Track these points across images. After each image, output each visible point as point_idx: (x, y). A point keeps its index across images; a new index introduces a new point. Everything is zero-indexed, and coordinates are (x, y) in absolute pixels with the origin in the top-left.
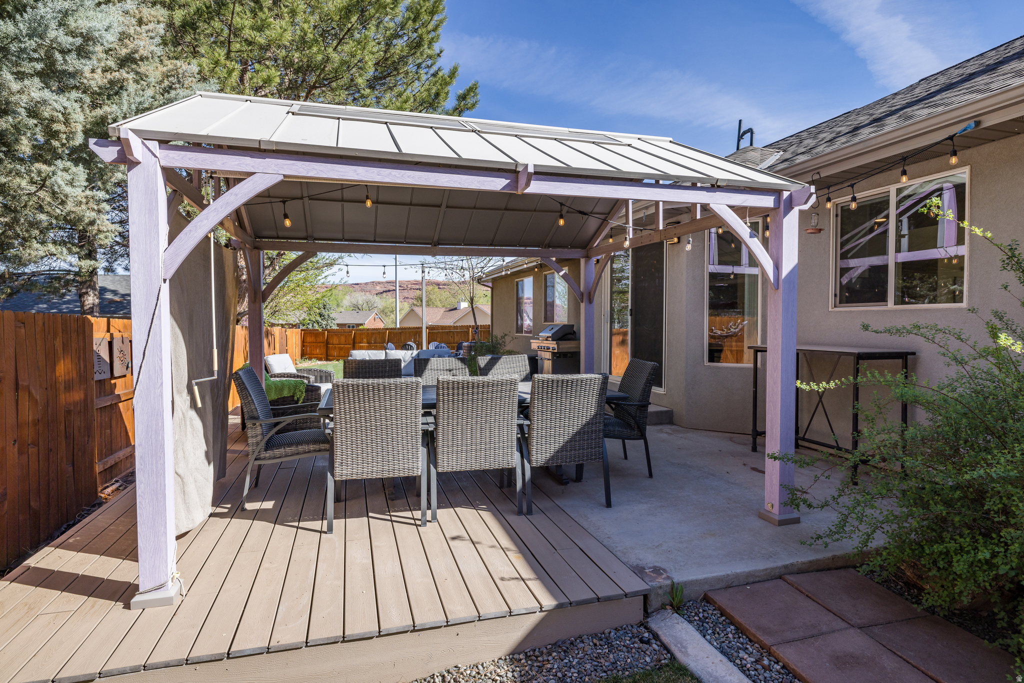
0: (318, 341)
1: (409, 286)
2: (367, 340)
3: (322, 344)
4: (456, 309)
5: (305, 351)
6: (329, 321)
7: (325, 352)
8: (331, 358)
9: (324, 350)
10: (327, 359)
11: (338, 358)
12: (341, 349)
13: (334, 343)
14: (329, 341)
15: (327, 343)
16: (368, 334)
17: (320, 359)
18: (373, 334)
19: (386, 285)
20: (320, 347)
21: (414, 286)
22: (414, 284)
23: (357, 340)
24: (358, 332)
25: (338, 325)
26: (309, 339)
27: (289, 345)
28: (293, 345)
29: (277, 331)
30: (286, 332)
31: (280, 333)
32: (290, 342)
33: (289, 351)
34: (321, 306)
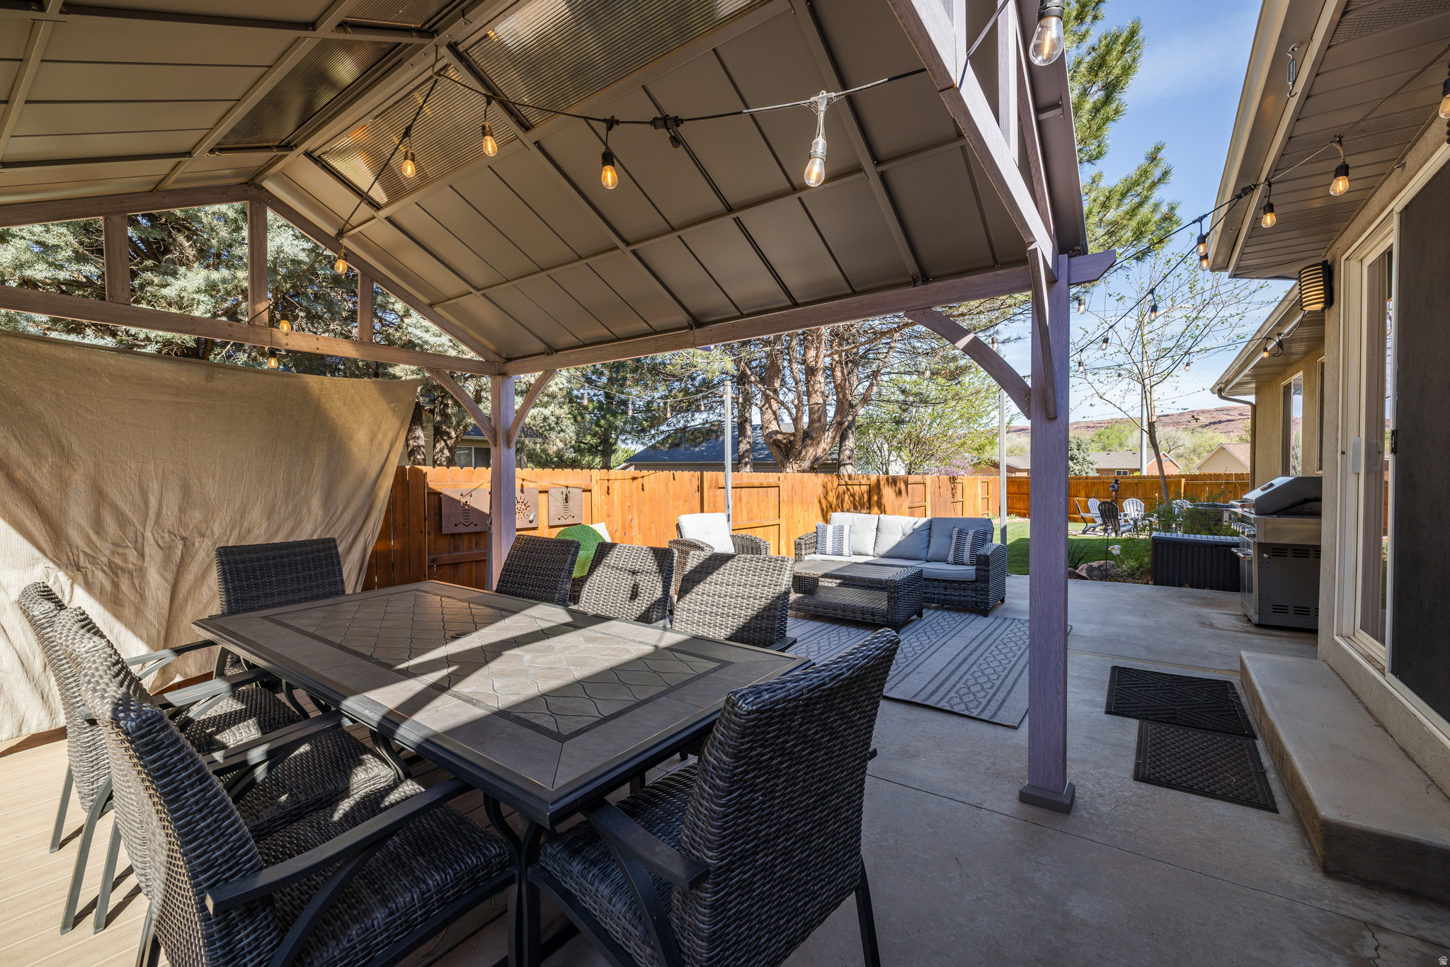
6: (1085, 466)
16: (1087, 484)
20: (1024, 499)
27: (966, 497)
28: (976, 496)
29: (928, 479)
30: (953, 480)
31: (933, 482)
32: (967, 492)
33: (966, 504)
34: (1074, 445)
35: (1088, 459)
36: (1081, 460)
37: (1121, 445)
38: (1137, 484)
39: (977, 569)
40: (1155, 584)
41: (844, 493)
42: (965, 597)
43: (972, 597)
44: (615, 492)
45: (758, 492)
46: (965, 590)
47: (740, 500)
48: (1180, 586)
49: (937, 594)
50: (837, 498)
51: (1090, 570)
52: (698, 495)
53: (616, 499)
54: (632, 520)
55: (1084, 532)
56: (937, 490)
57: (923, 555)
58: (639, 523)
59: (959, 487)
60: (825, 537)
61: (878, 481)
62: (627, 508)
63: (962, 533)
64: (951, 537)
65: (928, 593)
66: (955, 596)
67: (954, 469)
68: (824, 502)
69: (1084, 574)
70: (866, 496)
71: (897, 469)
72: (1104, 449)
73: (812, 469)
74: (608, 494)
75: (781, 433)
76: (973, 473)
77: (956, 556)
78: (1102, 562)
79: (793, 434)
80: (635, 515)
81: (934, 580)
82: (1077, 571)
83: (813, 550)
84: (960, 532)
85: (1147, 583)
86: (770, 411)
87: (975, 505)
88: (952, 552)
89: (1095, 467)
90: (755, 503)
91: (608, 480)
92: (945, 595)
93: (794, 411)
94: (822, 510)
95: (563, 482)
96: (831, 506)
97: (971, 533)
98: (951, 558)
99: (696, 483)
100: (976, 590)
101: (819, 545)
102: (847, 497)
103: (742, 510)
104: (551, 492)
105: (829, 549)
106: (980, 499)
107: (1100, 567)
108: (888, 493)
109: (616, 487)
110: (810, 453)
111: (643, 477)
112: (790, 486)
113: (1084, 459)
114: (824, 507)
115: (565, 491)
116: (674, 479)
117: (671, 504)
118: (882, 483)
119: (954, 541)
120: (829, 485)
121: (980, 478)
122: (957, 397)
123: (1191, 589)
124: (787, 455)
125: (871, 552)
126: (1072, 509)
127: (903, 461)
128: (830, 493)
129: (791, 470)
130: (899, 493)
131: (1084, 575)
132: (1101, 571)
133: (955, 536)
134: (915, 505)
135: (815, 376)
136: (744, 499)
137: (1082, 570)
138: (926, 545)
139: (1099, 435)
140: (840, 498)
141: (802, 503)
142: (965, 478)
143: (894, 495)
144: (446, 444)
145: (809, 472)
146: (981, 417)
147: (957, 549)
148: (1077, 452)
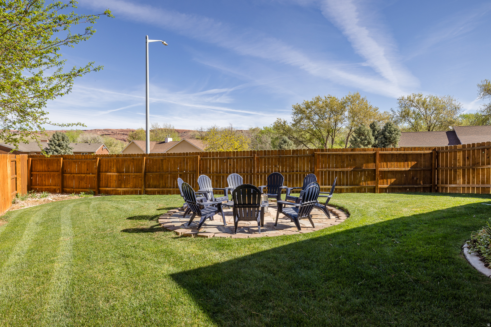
0: (51, 169)
1: (118, 132)
2: (117, 168)
3: (56, 174)
4: (164, 142)
5: (34, 181)
6: (67, 150)
7: (60, 183)
8: (68, 190)
9: (58, 180)
10: (63, 192)
11: (78, 190)
12: (81, 179)
13: (73, 172)
14: (65, 169)
15: (63, 172)
17: (54, 192)
18: (124, 161)
19: (103, 131)
20: (54, 176)
21: (121, 133)
22: (120, 131)
23: (103, 168)
24: (104, 159)
25: (74, 153)
26: (39, 167)
34: (60, 138)
89: (73, 151)
148: (62, 142)
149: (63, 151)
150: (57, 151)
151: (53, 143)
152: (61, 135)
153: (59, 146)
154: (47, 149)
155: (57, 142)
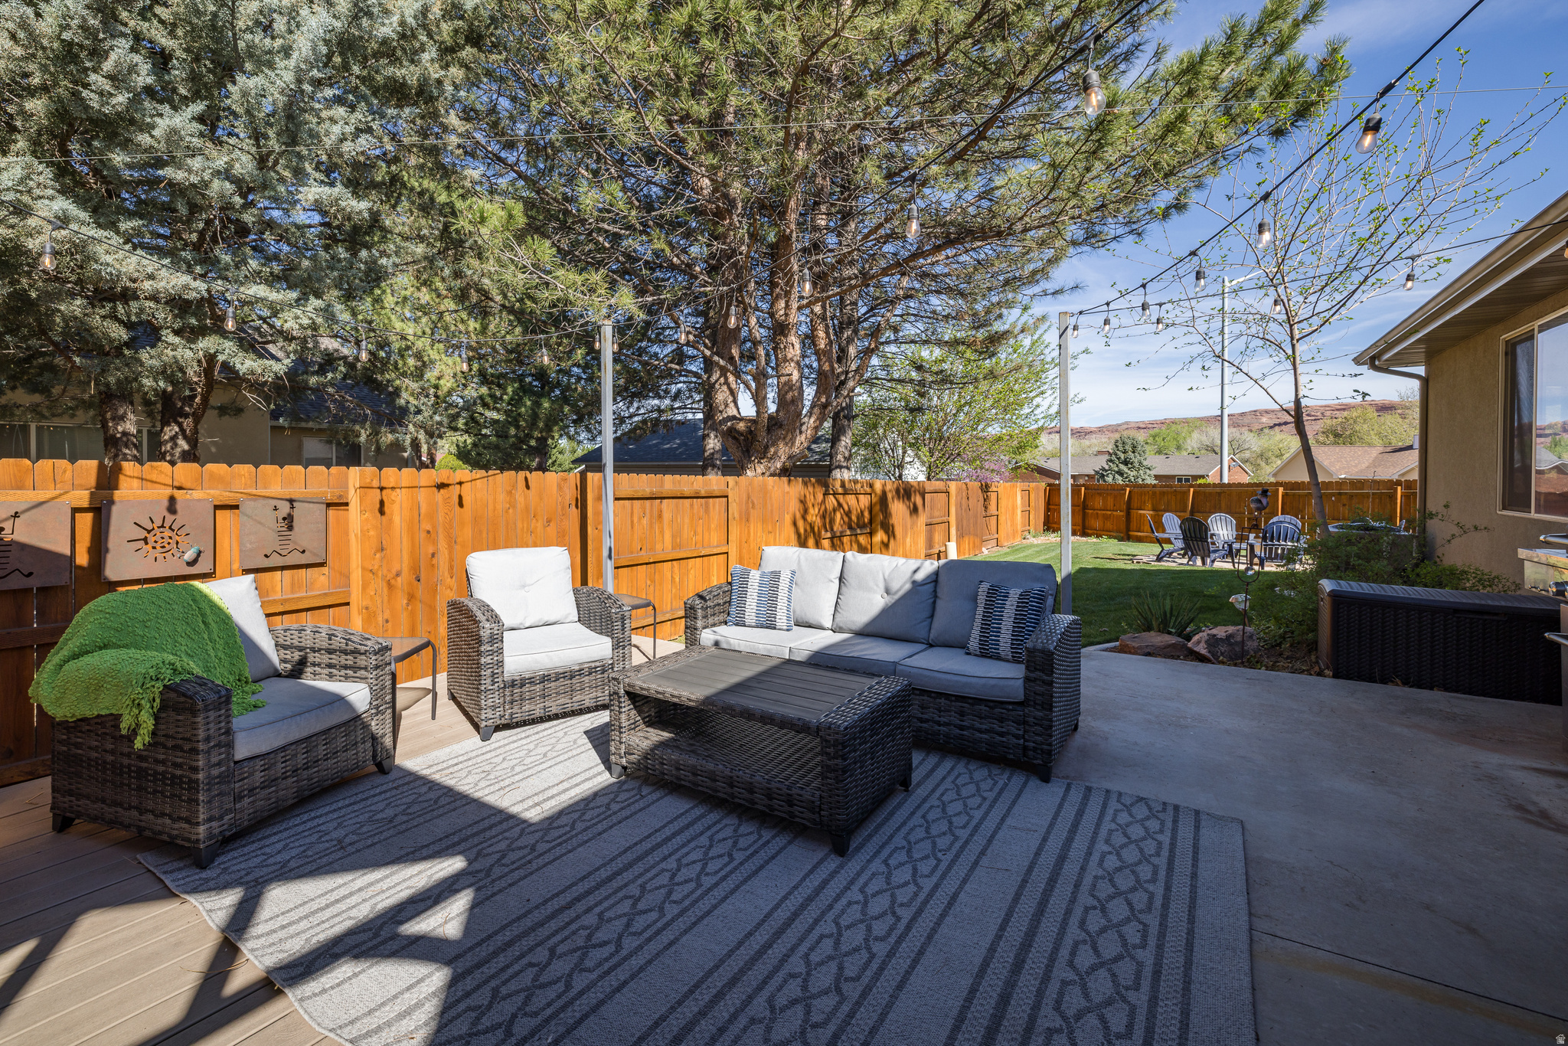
6: (1141, 472)
27: (1002, 509)
28: (1014, 508)
29: (953, 486)
30: (985, 488)
31: (959, 490)
32: (1002, 503)
33: (1002, 519)
34: (1128, 448)
35: (1145, 463)
36: (1136, 465)
37: (1179, 448)
38: (1219, 494)
39: (1027, 679)
40: (1336, 676)
41: (834, 510)
42: (1002, 734)
43: (1017, 737)
44: (396, 508)
45: (692, 505)
46: (1001, 720)
47: (660, 516)
48: (1384, 681)
49: (946, 724)
50: (823, 517)
51: (1213, 641)
52: (575, 514)
53: (397, 519)
54: (433, 555)
55: (1159, 559)
56: (964, 500)
57: (922, 633)
58: (451, 560)
59: (993, 496)
60: (743, 594)
61: (884, 493)
62: (423, 535)
63: (996, 595)
64: (975, 599)
65: (926, 721)
66: (980, 731)
67: (988, 474)
68: (801, 524)
69: (1202, 649)
70: (866, 514)
71: (915, 473)
72: (1159, 452)
73: (785, 472)
74: (382, 512)
75: (742, 419)
76: (1011, 480)
77: (983, 641)
78: (1231, 629)
79: (754, 422)
80: (442, 545)
81: (940, 695)
82: (1190, 645)
83: (721, 617)
84: (993, 592)
85: (1320, 674)
86: (725, 388)
87: (1013, 520)
88: (976, 633)
89: (1153, 473)
90: (687, 520)
91: (382, 489)
92: (962, 728)
93: (753, 385)
94: (799, 535)
95: (276, 489)
96: (812, 528)
97: (1014, 593)
98: (974, 644)
99: (570, 493)
100: (1025, 723)
101: (733, 609)
102: (838, 516)
103: (662, 532)
104: (247, 506)
105: (750, 616)
106: (1019, 512)
107: (1229, 637)
108: (898, 509)
109: (398, 502)
110: (782, 453)
111: (460, 483)
112: (745, 497)
113: (1140, 463)
114: (802, 531)
115: (285, 508)
116: (528, 487)
117: (519, 525)
118: (889, 496)
119: (980, 610)
120: (810, 499)
121: (1019, 486)
122: (992, 375)
123: (1407, 689)
124: (748, 451)
125: (828, 624)
126: (1134, 525)
127: (923, 463)
128: (811, 511)
129: (755, 473)
130: (914, 510)
131: (1204, 652)
132: (1231, 644)
133: (982, 598)
134: (935, 521)
135: (786, 336)
136: (667, 516)
137: (1199, 642)
138: (927, 614)
139: (1154, 437)
140: (827, 517)
141: (764, 521)
142: (1000, 486)
143: (908, 513)
144: (183, 431)
145: (780, 475)
146: (1022, 406)
147: (985, 628)
148: (1131, 454)
149: (1134, 473)
150: (1120, 473)
151: (1114, 457)
152: (1129, 442)
153: (1126, 463)
154: (1103, 469)
155: (1122, 456)
